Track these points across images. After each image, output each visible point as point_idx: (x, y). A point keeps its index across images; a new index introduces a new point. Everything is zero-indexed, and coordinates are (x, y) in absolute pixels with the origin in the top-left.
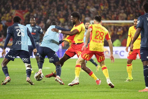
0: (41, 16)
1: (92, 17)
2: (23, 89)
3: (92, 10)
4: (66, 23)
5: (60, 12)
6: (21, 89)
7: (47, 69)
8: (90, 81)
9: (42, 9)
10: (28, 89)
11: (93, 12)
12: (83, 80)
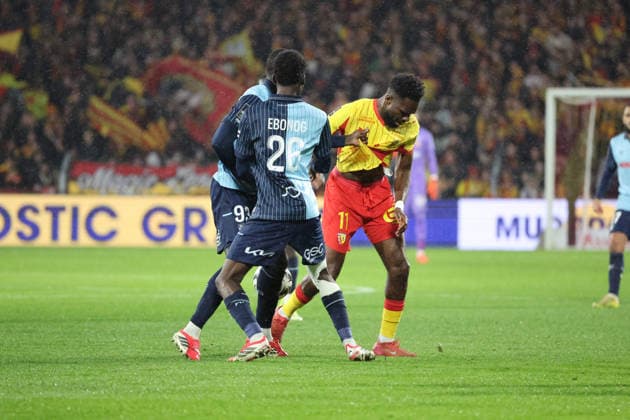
0: (339, 71)
1: (556, 74)
2: (263, 376)
3: (557, 42)
4: (444, 101)
5: (416, 55)
6: (252, 378)
7: (364, 295)
8: (544, 345)
9: (341, 42)
10: (282, 379)
11: (561, 51)
12: (514, 343)
